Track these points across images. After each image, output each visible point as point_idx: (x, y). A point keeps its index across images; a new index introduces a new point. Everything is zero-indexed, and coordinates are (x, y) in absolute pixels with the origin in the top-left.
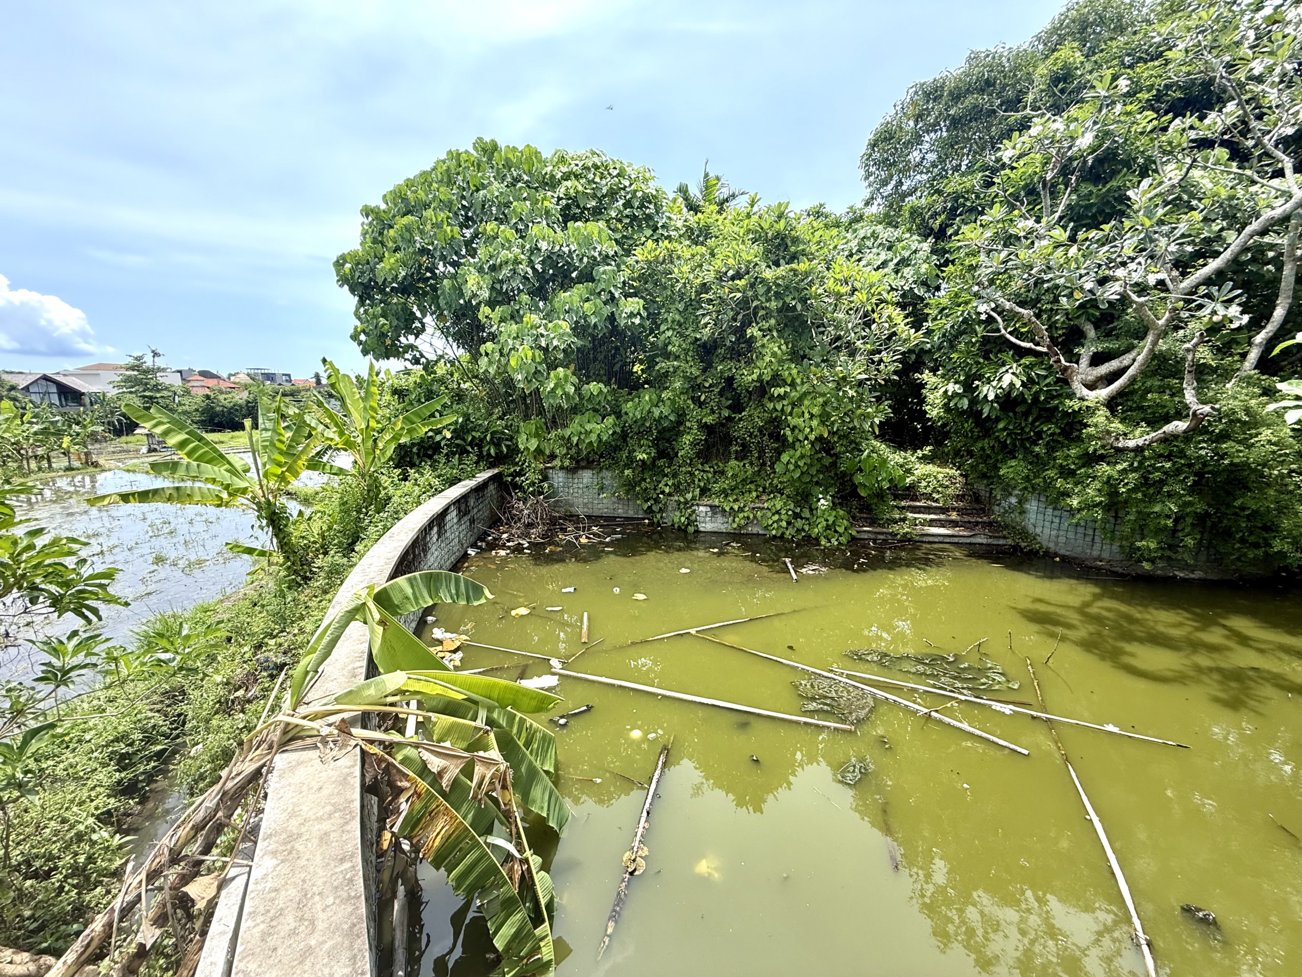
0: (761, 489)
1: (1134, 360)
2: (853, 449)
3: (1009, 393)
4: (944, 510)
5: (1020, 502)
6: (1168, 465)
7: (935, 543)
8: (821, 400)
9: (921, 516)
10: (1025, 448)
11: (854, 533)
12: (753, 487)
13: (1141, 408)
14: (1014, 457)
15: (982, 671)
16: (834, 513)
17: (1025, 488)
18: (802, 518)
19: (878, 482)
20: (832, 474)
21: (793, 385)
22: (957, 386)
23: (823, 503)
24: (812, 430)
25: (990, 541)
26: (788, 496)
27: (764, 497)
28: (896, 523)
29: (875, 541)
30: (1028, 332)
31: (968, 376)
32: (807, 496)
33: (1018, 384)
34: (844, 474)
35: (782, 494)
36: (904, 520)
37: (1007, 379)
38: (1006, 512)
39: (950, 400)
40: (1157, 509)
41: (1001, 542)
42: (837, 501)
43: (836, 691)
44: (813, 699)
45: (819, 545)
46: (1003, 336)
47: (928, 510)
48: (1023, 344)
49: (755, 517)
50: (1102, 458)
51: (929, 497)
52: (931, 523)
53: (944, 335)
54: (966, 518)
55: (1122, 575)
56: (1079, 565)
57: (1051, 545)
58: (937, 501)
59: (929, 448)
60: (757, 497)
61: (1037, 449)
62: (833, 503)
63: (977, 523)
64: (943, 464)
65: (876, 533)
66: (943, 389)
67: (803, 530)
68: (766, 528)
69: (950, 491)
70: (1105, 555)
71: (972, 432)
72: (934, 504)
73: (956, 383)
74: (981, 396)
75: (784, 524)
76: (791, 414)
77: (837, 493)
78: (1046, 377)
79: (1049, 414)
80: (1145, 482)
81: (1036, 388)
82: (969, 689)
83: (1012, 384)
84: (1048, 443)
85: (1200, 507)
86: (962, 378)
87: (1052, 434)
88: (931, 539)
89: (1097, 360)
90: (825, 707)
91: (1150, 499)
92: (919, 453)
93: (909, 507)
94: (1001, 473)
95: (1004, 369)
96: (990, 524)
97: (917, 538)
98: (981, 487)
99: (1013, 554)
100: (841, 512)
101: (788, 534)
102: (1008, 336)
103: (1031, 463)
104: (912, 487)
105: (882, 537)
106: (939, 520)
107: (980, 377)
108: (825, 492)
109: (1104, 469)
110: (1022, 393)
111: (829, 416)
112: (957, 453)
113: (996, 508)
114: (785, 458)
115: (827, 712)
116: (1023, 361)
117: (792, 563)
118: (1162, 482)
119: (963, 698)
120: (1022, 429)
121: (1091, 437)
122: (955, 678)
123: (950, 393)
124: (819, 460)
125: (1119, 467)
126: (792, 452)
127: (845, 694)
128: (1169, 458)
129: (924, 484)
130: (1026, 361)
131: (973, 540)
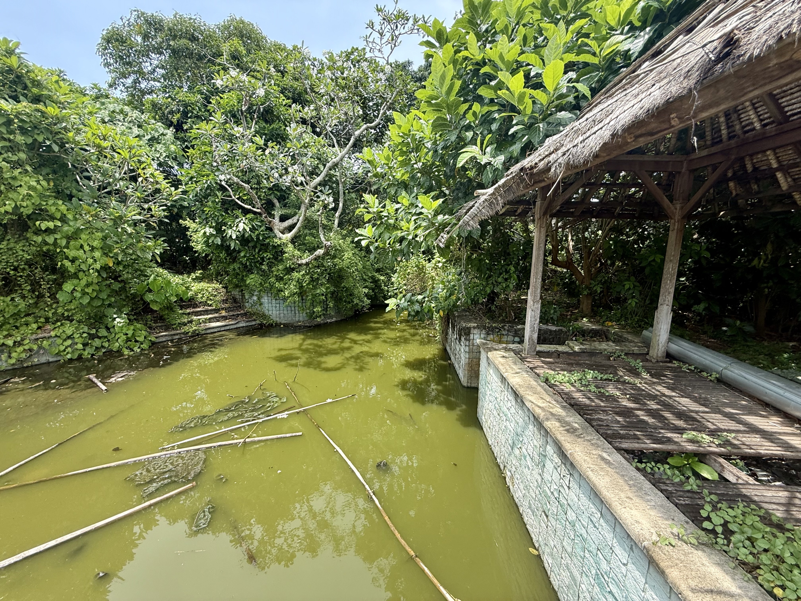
0: (42, 320)
1: (298, 220)
2: (140, 275)
3: (243, 235)
4: (217, 311)
5: (259, 299)
6: (319, 270)
7: (215, 332)
8: (100, 234)
9: (203, 317)
10: (257, 267)
11: (153, 339)
12: (30, 319)
13: (304, 244)
14: (252, 273)
15: (266, 399)
16: (132, 327)
17: (261, 291)
18: (100, 338)
19: (166, 298)
20: (123, 297)
21: (63, 219)
22: (212, 230)
23: (119, 321)
24: (95, 261)
25: (248, 324)
26: (79, 322)
27: (49, 327)
28: (185, 325)
29: (172, 341)
30: (247, 199)
31: (217, 223)
32: (101, 318)
33: (248, 230)
34: (134, 296)
35: (71, 321)
36: (191, 322)
37: (241, 226)
38: (252, 305)
39: (208, 239)
40: (318, 291)
41: (254, 323)
42: (132, 317)
43: (172, 464)
44: (152, 481)
45: (123, 355)
46: (233, 200)
47: (206, 312)
48: (246, 206)
49: (40, 347)
50: (293, 270)
51: (205, 304)
52: (210, 320)
53: (196, 195)
54: (231, 313)
55: (310, 327)
56: (292, 326)
57: (278, 319)
58: (211, 305)
59: (199, 272)
60: (39, 328)
61: (263, 267)
62: (129, 320)
63: (238, 315)
64: (210, 281)
65: (171, 335)
66: (203, 231)
67: (103, 347)
68: (58, 354)
69: (218, 298)
70: (301, 319)
71: (226, 259)
72: (210, 308)
73: (210, 227)
74: (228, 236)
75: (80, 346)
76: (67, 247)
77: (132, 310)
78: (261, 227)
79: (265, 247)
80: (312, 280)
81: (257, 232)
82: (262, 413)
83: (244, 229)
84: (268, 264)
85: (332, 289)
86: (214, 224)
87: (269, 259)
88: (212, 331)
89: (283, 219)
90: (166, 481)
91: (315, 288)
92: (193, 275)
93: (193, 312)
94: (248, 282)
95: (238, 220)
96: (245, 314)
97: (203, 332)
98: (236, 293)
99: (261, 328)
100: (139, 326)
101: (86, 354)
102: (237, 200)
103: (261, 275)
104: (191, 299)
105: (177, 337)
106: (215, 318)
107: (225, 224)
108: (119, 312)
109: (295, 275)
110: (250, 235)
111: (110, 249)
112: (218, 274)
113: (247, 304)
114: (68, 287)
115: (169, 484)
116: (248, 216)
117: (97, 377)
118: (318, 279)
119: (261, 421)
120: (254, 256)
121: (288, 259)
122: (253, 411)
123: (208, 234)
124: (109, 286)
125: (301, 273)
126: (75, 281)
127: (180, 461)
128: (318, 267)
129: (200, 296)
130: (250, 216)
131: (238, 326)
